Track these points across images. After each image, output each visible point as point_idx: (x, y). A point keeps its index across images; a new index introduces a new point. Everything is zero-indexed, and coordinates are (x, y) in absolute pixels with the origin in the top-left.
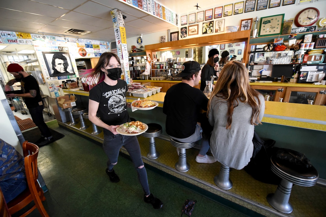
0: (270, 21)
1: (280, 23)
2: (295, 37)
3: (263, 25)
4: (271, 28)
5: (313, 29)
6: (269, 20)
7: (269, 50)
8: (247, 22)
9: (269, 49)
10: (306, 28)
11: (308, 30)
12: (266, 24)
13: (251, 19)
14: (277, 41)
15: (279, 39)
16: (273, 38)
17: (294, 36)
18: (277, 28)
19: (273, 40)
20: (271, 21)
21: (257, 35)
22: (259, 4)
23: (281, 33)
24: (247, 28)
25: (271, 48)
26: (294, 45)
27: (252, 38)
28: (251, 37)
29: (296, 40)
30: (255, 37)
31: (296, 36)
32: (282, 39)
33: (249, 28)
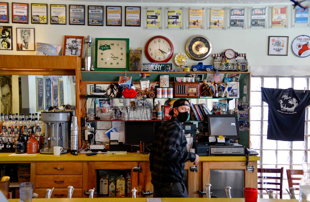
0: (109, 46)
1: (124, 51)
2: (147, 77)
3: (99, 51)
4: (112, 57)
5: (168, 67)
6: (108, 44)
7: (113, 96)
8: (76, 42)
9: (114, 94)
10: (161, 64)
11: (163, 69)
12: (104, 50)
13: (82, 38)
14: (123, 81)
15: (126, 77)
16: (117, 76)
17: (146, 75)
18: (121, 59)
19: (117, 79)
20: (111, 46)
21: (93, 66)
22: (91, 16)
23: (128, 68)
24: (76, 52)
25: (115, 93)
26: (148, 90)
27: (85, 70)
28: (83, 69)
29: (148, 82)
30: (89, 70)
31: (149, 75)
32: (130, 78)
33: (79, 53)
